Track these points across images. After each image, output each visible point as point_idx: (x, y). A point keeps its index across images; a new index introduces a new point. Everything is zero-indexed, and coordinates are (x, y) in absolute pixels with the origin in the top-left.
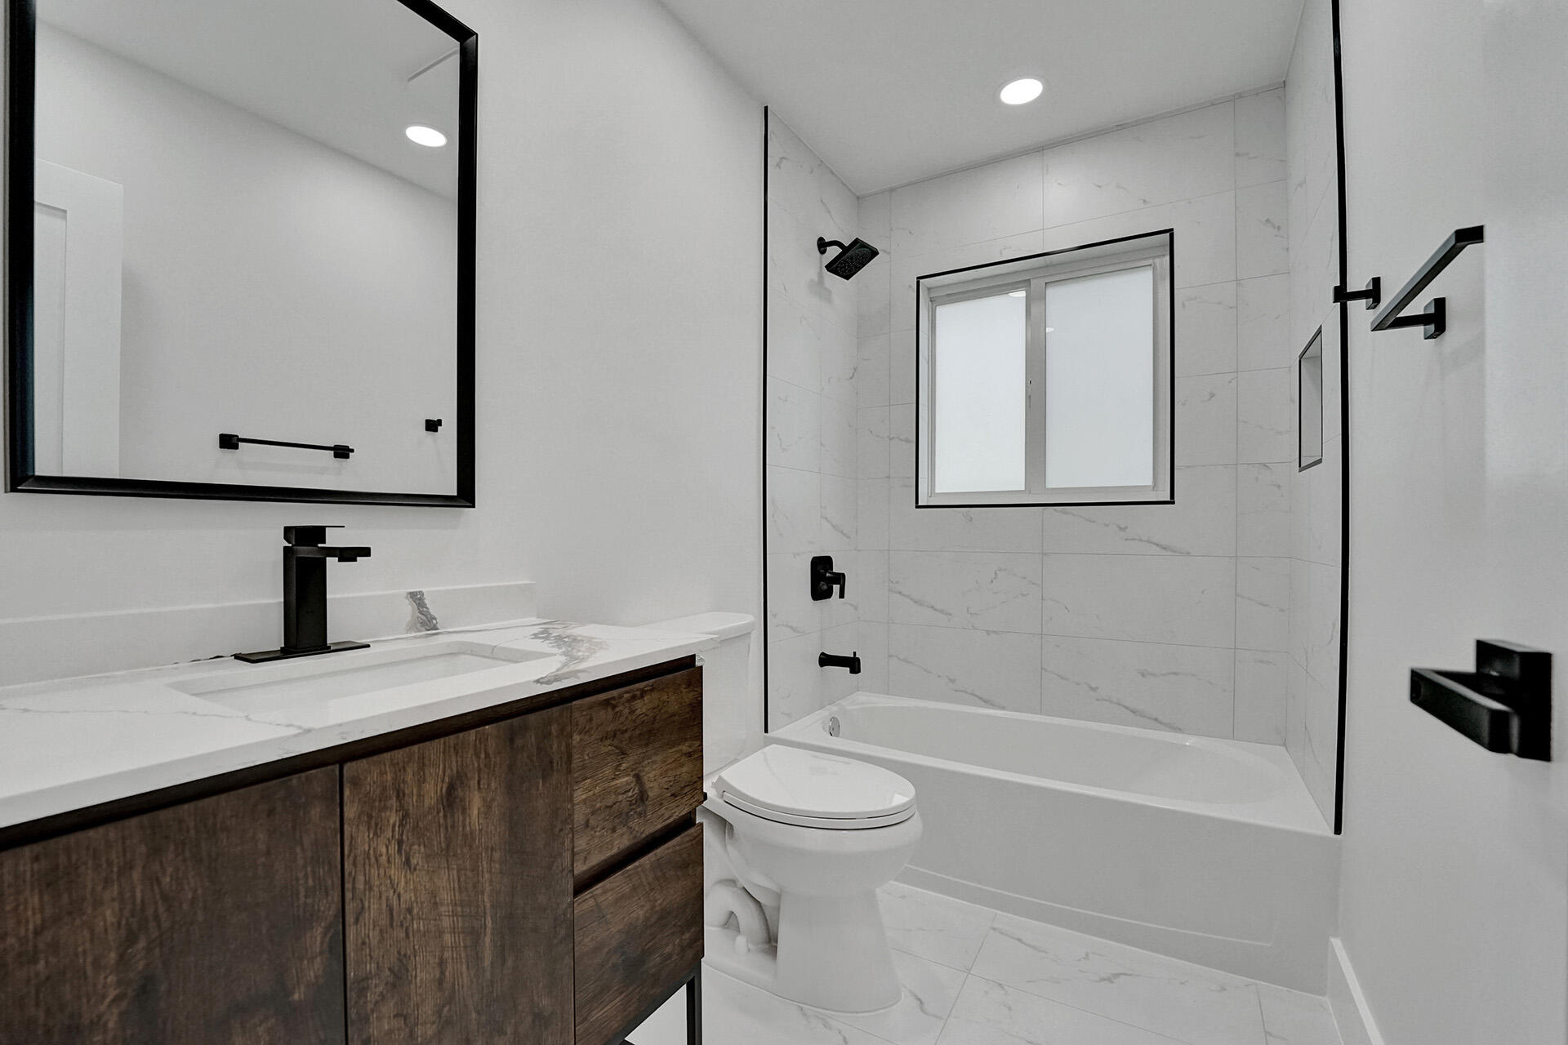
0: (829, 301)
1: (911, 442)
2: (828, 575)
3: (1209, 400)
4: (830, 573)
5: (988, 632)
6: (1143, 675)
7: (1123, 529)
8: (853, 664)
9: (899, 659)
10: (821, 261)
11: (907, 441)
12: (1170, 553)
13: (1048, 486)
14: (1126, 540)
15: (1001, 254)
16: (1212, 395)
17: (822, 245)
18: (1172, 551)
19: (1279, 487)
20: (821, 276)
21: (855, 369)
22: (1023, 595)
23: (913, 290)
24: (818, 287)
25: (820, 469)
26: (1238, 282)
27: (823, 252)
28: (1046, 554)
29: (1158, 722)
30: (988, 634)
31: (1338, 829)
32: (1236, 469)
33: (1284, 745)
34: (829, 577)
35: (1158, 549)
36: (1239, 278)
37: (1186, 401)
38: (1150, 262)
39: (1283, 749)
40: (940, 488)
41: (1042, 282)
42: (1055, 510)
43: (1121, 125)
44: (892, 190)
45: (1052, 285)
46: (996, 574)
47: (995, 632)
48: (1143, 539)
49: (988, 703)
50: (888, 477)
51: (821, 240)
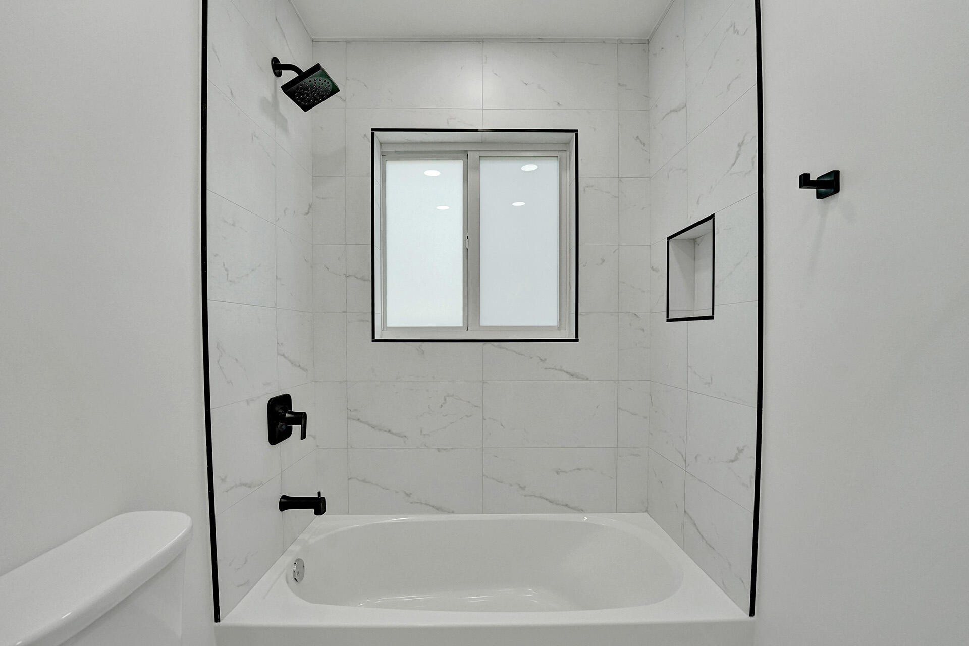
0: (285, 129)
1: (368, 280)
2: (287, 415)
3: (601, 264)
4: (290, 413)
5: (439, 450)
6: (558, 473)
7: (543, 361)
8: (317, 505)
9: (358, 480)
10: (275, 82)
11: (363, 279)
12: (575, 379)
13: (481, 324)
14: (546, 369)
15: (448, 123)
16: (603, 261)
17: (278, 67)
18: (577, 377)
19: (643, 330)
20: (275, 97)
21: (310, 206)
22: (468, 416)
23: (368, 139)
24: (272, 108)
25: (276, 305)
26: (620, 179)
27: (278, 75)
28: (486, 382)
29: (568, 507)
30: (439, 451)
31: (752, 613)
32: (618, 316)
33: (646, 511)
34: (289, 418)
35: (568, 376)
36: (620, 176)
37: (586, 263)
38: (558, 155)
39: (646, 514)
40: (390, 323)
41: (477, 155)
42: (492, 345)
43: (542, 39)
44: (348, 42)
45: (485, 158)
46: (445, 400)
47: (445, 449)
48: (557, 368)
49: (439, 509)
50: (345, 312)
51: (275, 61)
